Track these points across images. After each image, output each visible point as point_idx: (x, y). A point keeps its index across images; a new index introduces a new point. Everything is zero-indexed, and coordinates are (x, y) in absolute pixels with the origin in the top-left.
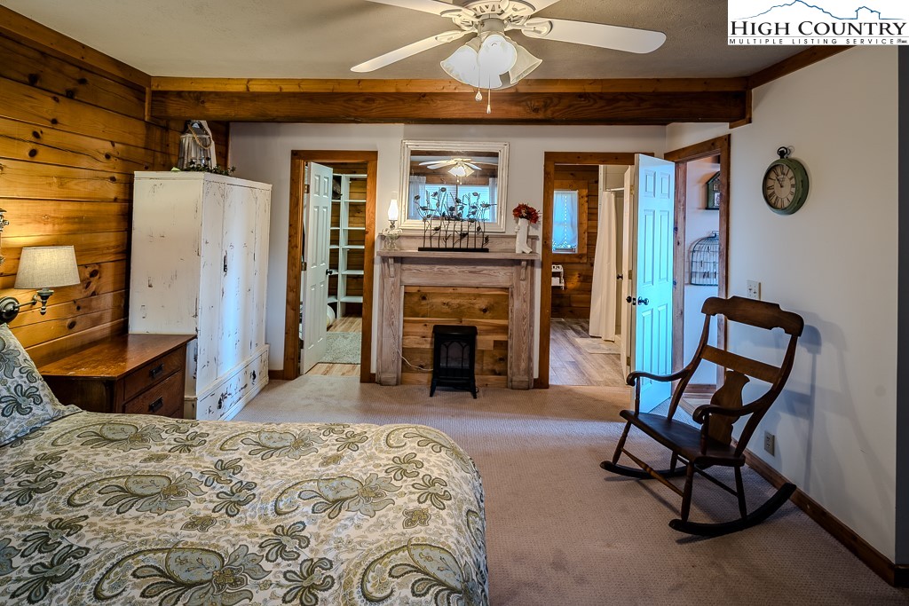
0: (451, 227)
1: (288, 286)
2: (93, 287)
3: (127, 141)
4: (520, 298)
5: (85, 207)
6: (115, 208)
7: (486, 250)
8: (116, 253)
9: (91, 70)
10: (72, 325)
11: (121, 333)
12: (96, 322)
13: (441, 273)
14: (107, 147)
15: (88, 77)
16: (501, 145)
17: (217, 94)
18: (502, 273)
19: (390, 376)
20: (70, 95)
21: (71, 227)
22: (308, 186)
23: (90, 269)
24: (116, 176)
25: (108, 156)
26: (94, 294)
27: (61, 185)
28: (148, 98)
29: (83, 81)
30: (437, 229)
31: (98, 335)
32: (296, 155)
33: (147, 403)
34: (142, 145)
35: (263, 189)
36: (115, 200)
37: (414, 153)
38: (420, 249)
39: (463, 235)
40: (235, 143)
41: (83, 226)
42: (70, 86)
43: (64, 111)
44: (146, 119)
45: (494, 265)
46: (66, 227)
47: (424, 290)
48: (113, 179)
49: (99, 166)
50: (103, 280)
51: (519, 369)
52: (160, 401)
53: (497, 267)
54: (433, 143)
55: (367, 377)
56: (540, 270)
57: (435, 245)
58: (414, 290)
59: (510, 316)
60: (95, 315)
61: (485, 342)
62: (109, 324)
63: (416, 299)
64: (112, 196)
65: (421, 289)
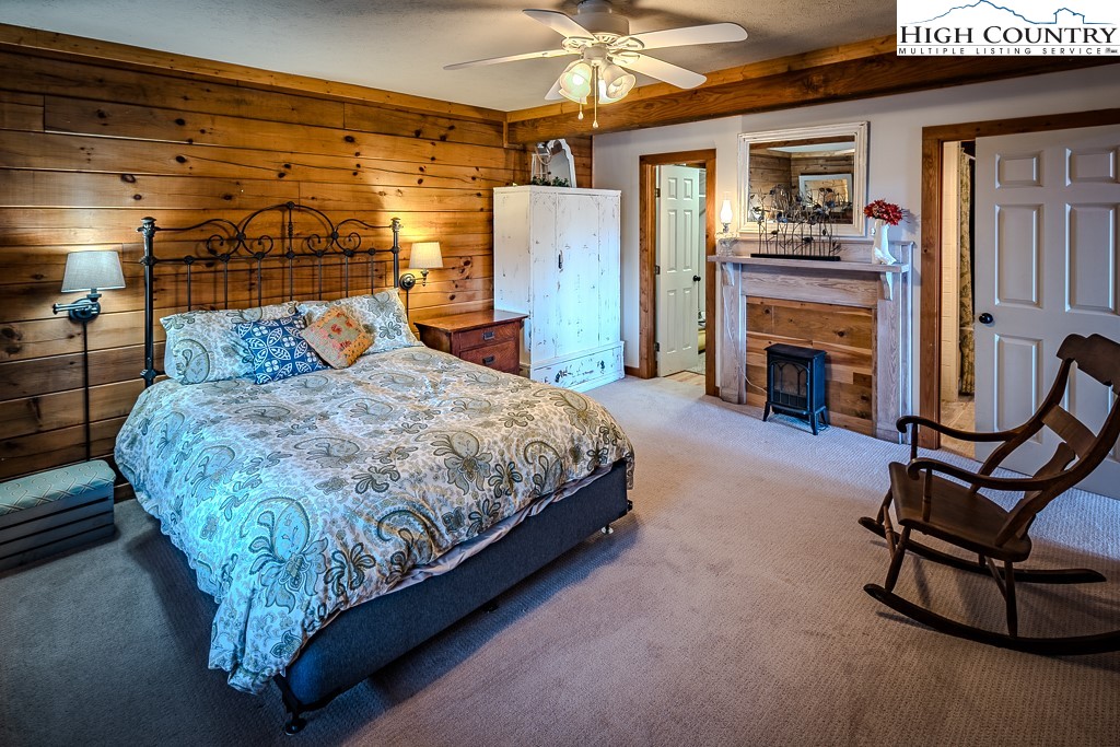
0: (789, 231)
1: (641, 288)
2: (467, 272)
3: (489, 165)
4: (887, 322)
5: (458, 215)
6: (483, 216)
7: (838, 259)
8: (484, 249)
9: (458, 119)
10: (452, 298)
11: (490, 309)
12: (470, 298)
13: (786, 284)
14: (473, 172)
15: (456, 123)
16: (857, 125)
17: (544, 119)
18: (862, 289)
19: (732, 392)
20: (443, 139)
21: (448, 230)
22: (659, 190)
23: (464, 260)
24: (481, 192)
25: (474, 178)
26: (467, 278)
27: (440, 201)
28: (505, 129)
29: (452, 128)
30: (774, 233)
31: (473, 308)
32: (644, 160)
33: (481, 357)
34: (502, 166)
35: (614, 196)
36: (482, 210)
37: (752, 147)
38: (753, 255)
39: (808, 240)
40: (598, 153)
41: (457, 229)
42: (443, 133)
43: (441, 150)
44: (505, 146)
45: (852, 278)
46: (443, 229)
47: (766, 302)
48: (479, 195)
49: (467, 186)
50: (474, 268)
51: (887, 415)
52: (493, 358)
53: (855, 281)
54: (772, 133)
55: (712, 391)
56: (919, 288)
57: (772, 251)
58: (758, 302)
59: (874, 345)
60: (470, 293)
61: (842, 373)
62: (481, 302)
63: (759, 311)
64: (479, 207)
65: (764, 301)
